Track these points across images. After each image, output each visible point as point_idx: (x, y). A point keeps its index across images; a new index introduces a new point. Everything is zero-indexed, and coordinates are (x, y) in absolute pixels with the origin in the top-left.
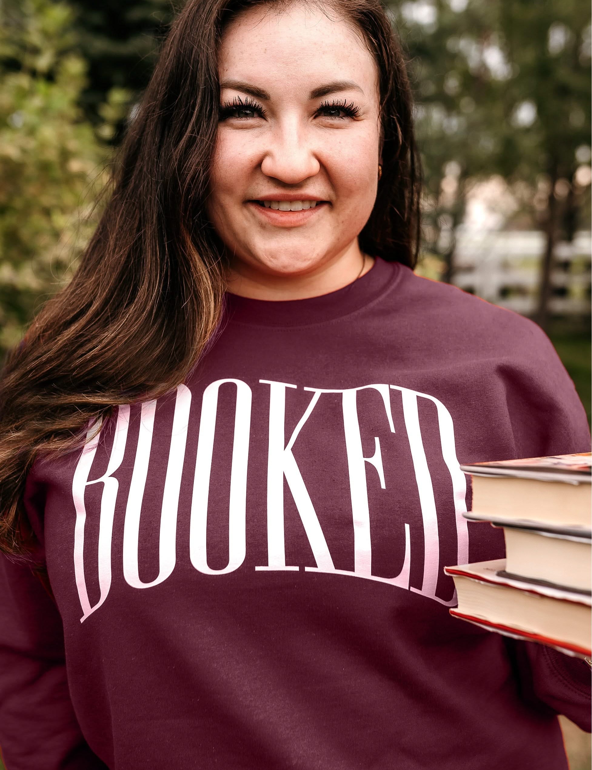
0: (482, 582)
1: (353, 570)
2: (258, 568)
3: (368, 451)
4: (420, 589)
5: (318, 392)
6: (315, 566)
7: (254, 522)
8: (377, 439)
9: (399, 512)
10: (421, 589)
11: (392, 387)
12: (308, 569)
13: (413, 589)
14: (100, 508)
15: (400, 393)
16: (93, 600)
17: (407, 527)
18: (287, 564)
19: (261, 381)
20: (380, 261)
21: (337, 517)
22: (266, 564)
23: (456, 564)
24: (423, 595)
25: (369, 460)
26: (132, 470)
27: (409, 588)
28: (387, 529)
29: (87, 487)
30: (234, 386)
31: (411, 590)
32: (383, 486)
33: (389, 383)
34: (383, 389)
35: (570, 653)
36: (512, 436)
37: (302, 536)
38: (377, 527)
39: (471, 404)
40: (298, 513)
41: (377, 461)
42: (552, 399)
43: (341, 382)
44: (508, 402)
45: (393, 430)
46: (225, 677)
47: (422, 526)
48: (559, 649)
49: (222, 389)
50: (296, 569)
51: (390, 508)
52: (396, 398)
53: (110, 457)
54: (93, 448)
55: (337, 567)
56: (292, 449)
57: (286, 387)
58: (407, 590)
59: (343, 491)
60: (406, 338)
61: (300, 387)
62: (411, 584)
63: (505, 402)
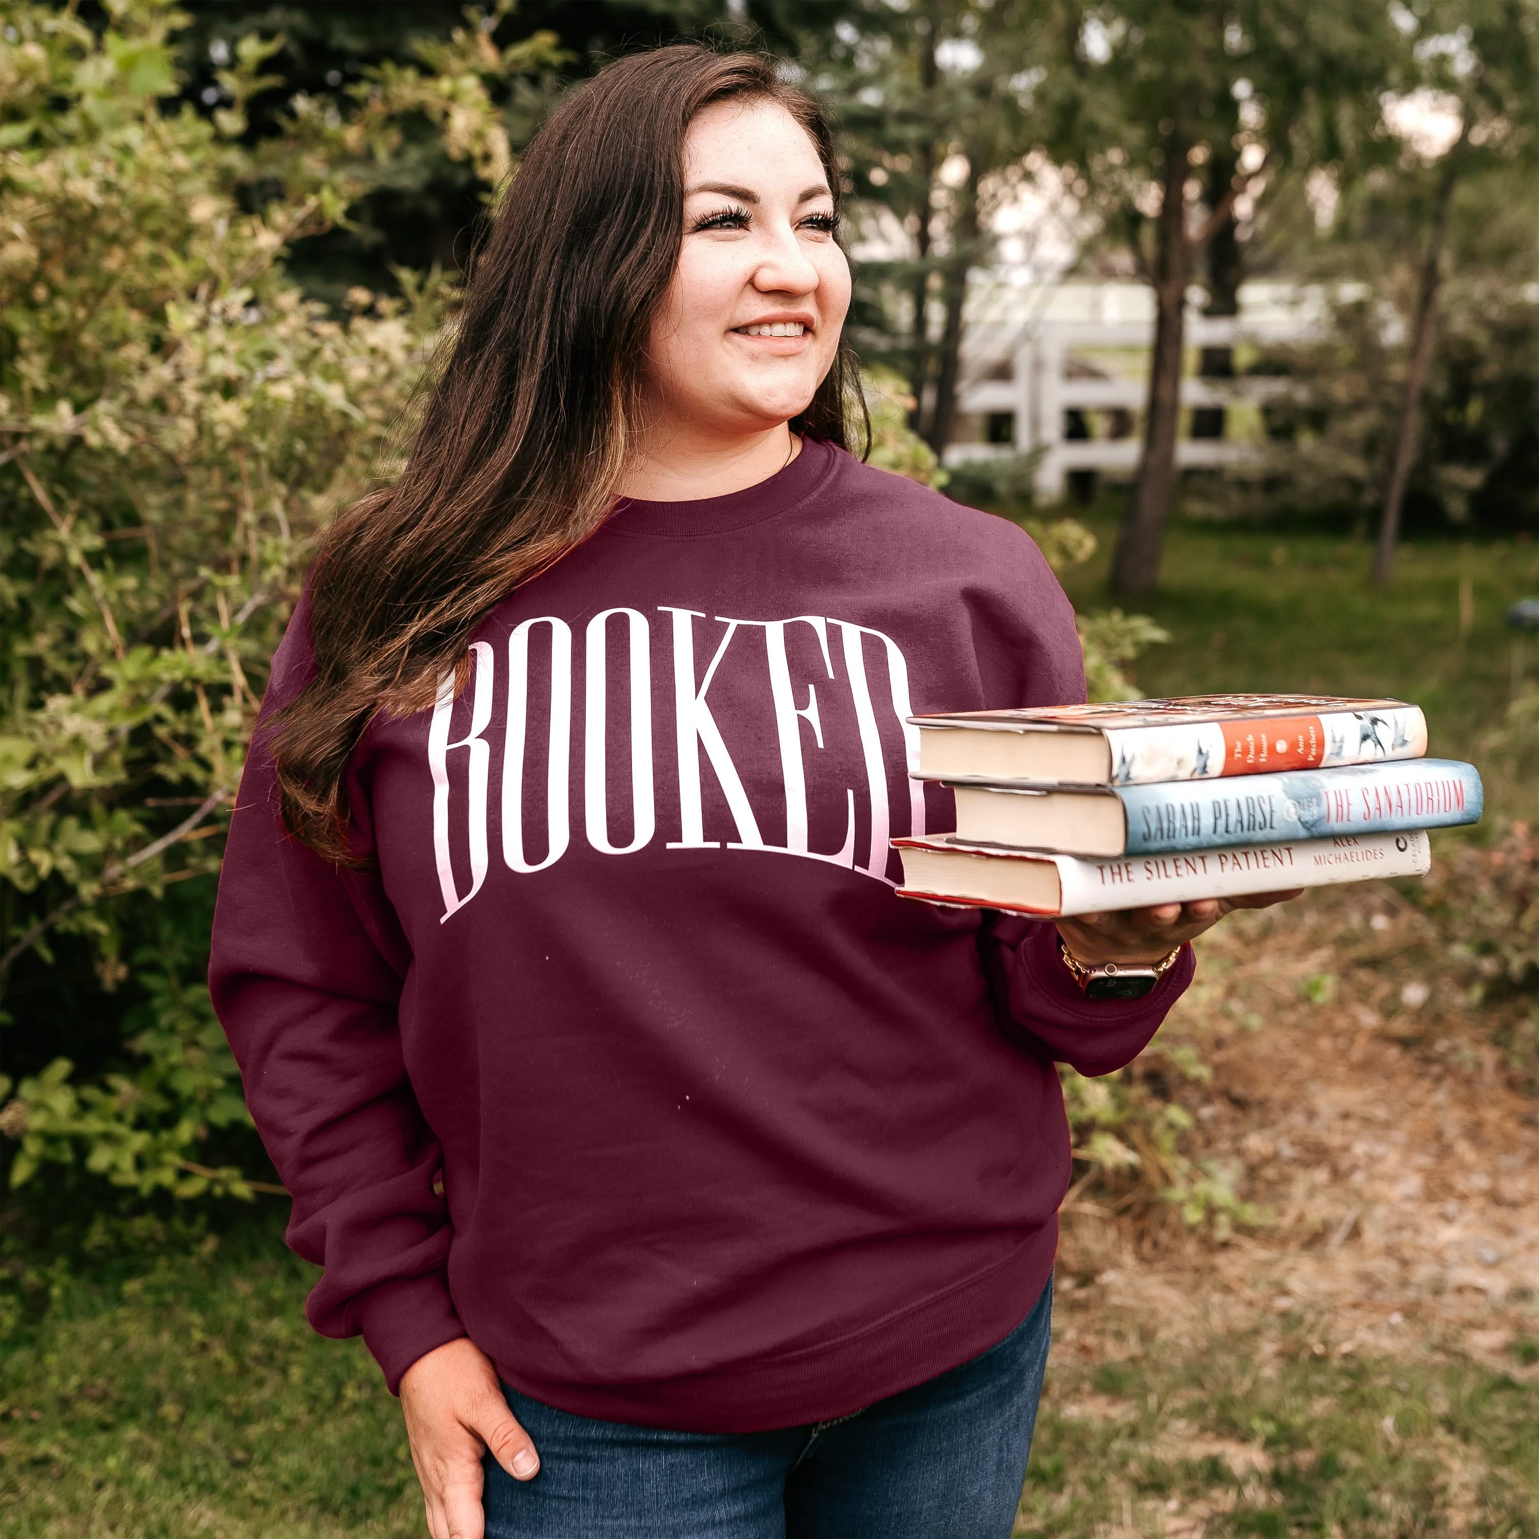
0: (929, 851)
1: (785, 846)
2: (670, 846)
3: (801, 702)
4: (866, 867)
5: (733, 623)
6: (739, 840)
7: (663, 790)
8: (812, 687)
9: (840, 776)
10: (867, 869)
11: (830, 620)
12: (731, 846)
13: (858, 869)
14: (467, 777)
15: (839, 627)
16: (462, 892)
17: (850, 793)
18: (705, 840)
19: (660, 608)
20: (809, 442)
21: (765, 782)
22: (680, 841)
23: (910, 835)
24: (870, 875)
25: (802, 713)
26: (505, 729)
27: (853, 867)
28: (826, 795)
29: (448, 752)
30: (625, 617)
31: (855, 870)
32: (821, 745)
33: (825, 615)
34: (818, 623)
35: (1014, 913)
36: (979, 681)
37: (722, 806)
38: (814, 793)
39: (929, 642)
40: (717, 779)
41: (812, 713)
42: (1030, 632)
43: (762, 610)
44: (974, 638)
45: (831, 675)
46: (631, 977)
47: (869, 792)
48: (1003, 911)
49: (610, 621)
50: (716, 845)
51: (829, 770)
52: (835, 635)
53: (472, 714)
54: (447, 704)
55: (766, 842)
56: (706, 698)
57: (692, 616)
58: (850, 870)
59: (771, 751)
60: (846, 553)
61: (710, 616)
62: (856, 862)
63: (971, 637)
